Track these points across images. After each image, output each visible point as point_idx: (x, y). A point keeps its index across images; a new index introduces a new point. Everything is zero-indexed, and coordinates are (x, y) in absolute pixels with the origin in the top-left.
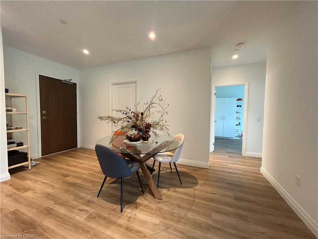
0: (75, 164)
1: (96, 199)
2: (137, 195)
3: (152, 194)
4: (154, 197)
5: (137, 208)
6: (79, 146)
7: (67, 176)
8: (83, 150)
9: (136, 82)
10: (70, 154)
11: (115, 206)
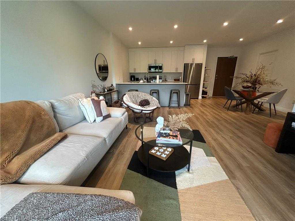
9: (277, 50)
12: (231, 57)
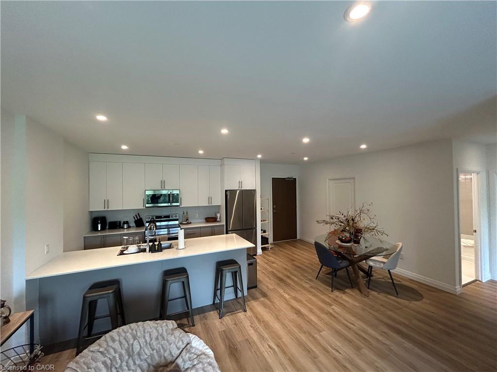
0: (297, 253)
1: (315, 280)
2: (347, 287)
3: (360, 291)
4: (361, 292)
5: (344, 294)
6: (298, 237)
7: (294, 261)
8: (302, 242)
9: (354, 178)
10: (293, 244)
11: (328, 288)
12: (288, 178)
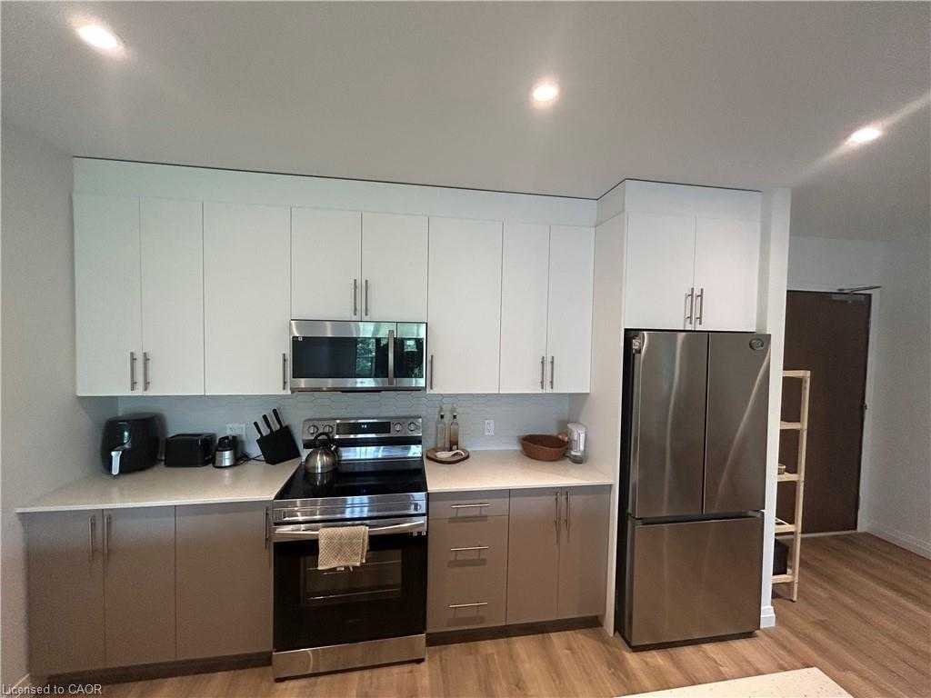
6: (861, 525)
12: (841, 292)
